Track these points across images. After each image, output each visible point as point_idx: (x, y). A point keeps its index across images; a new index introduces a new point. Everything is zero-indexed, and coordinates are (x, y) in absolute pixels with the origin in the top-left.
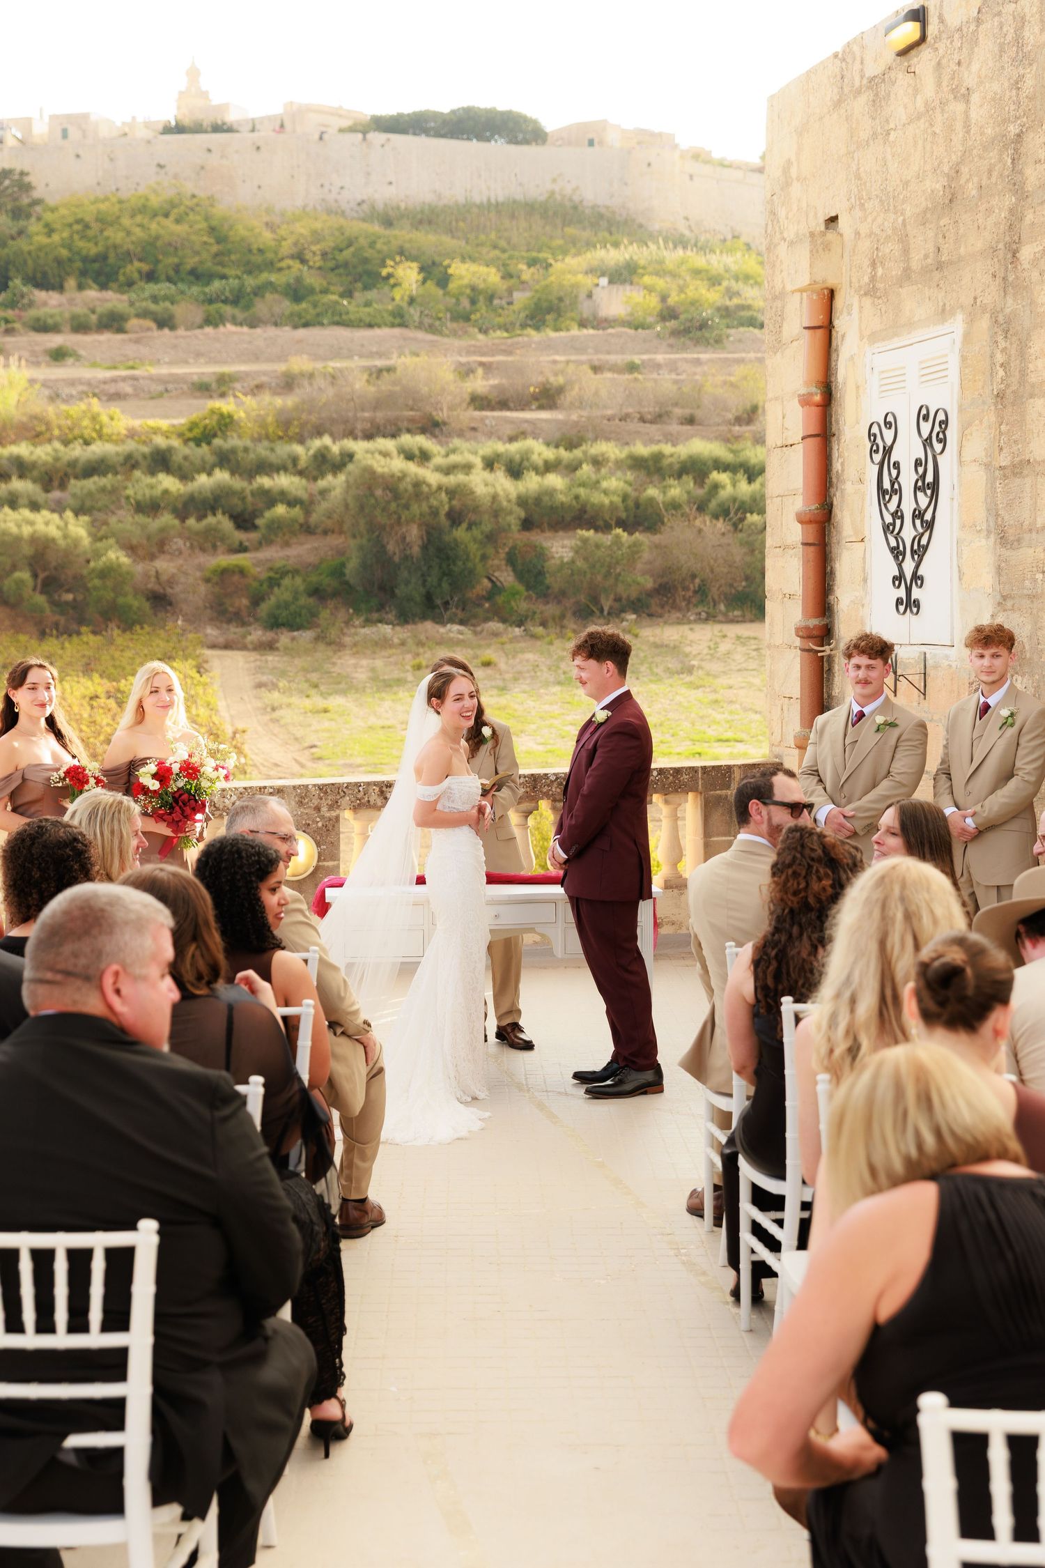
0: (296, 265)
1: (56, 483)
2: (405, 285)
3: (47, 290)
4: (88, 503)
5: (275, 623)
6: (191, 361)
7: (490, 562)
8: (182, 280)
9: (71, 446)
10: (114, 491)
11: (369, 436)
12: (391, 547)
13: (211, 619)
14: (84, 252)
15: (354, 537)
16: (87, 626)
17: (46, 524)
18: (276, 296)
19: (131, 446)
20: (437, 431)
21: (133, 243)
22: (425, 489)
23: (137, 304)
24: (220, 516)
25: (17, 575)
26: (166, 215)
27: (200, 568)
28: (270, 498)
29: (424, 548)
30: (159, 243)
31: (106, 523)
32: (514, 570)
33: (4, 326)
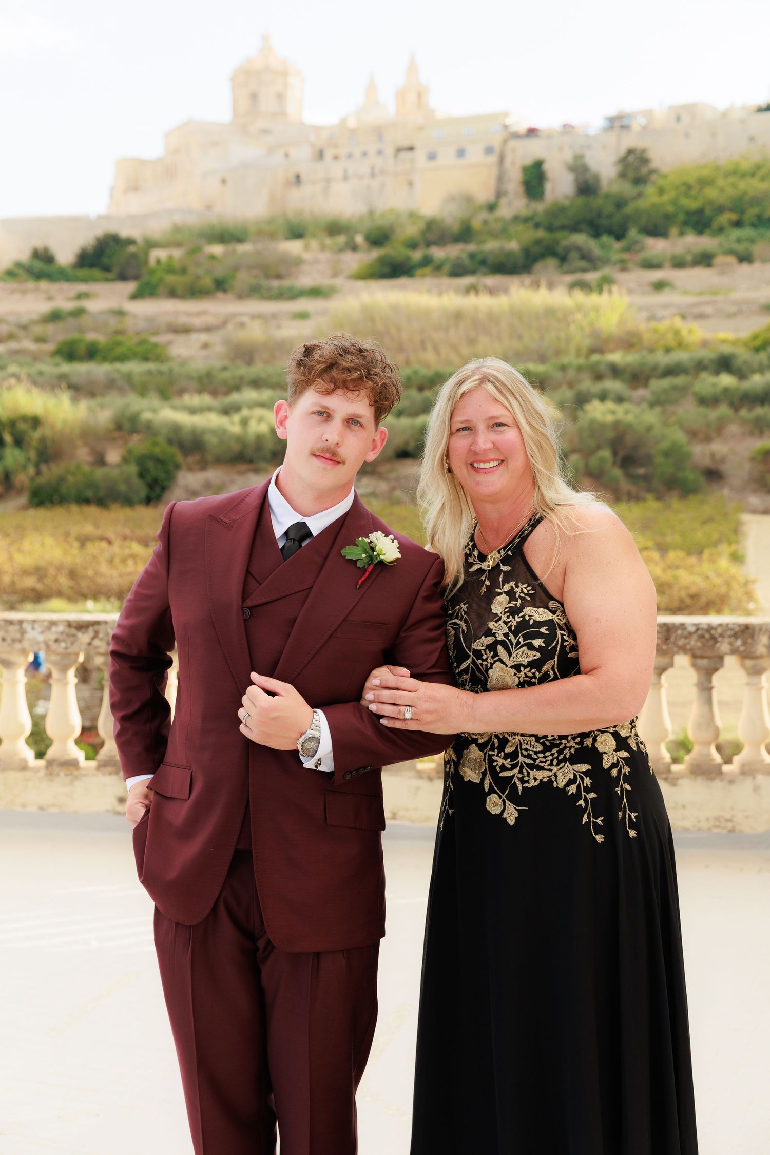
1: (641, 382)
3: (656, 237)
4: (662, 398)
6: (763, 287)
8: (763, 226)
9: (656, 354)
10: (684, 389)
13: (753, 491)
14: (687, 207)
16: (652, 493)
17: (626, 413)
19: (702, 353)
21: (725, 198)
23: (725, 245)
24: (766, 408)
25: (601, 453)
26: (753, 175)
27: (748, 449)
30: (746, 198)
31: (674, 413)
33: (618, 266)
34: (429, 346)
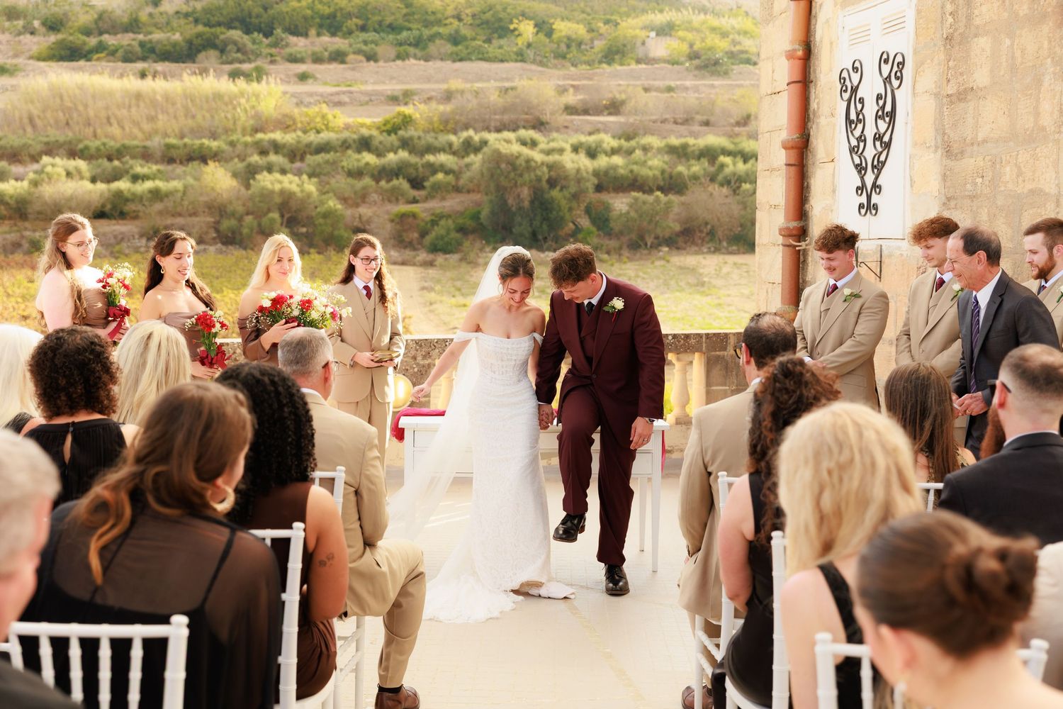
0: (456, 23)
1: (298, 158)
2: (525, 36)
3: (298, 36)
4: (318, 170)
5: (435, 249)
6: (387, 82)
7: (574, 212)
8: (383, 31)
9: (308, 134)
10: (334, 163)
11: (498, 130)
12: (510, 201)
13: (394, 246)
14: (321, 12)
15: (487, 194)
16: (315, 248)
17: (290, 183)
18: (442, 42)
19: (346, 134)
20: (542, 128)
21: (352, 7)
22: (533, 164)
23: (354, 46)
24: (401, 180)
25: (271, 215)
27: (388, 212)
28: (434, 169)
29: (532, 202)
30: (369, 8)
31: (328, 183)
32: (590, 218)
33: (269, 59)
34: (113, 120)
